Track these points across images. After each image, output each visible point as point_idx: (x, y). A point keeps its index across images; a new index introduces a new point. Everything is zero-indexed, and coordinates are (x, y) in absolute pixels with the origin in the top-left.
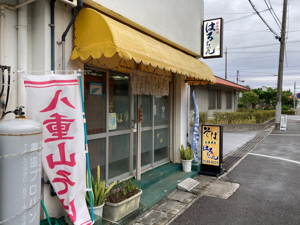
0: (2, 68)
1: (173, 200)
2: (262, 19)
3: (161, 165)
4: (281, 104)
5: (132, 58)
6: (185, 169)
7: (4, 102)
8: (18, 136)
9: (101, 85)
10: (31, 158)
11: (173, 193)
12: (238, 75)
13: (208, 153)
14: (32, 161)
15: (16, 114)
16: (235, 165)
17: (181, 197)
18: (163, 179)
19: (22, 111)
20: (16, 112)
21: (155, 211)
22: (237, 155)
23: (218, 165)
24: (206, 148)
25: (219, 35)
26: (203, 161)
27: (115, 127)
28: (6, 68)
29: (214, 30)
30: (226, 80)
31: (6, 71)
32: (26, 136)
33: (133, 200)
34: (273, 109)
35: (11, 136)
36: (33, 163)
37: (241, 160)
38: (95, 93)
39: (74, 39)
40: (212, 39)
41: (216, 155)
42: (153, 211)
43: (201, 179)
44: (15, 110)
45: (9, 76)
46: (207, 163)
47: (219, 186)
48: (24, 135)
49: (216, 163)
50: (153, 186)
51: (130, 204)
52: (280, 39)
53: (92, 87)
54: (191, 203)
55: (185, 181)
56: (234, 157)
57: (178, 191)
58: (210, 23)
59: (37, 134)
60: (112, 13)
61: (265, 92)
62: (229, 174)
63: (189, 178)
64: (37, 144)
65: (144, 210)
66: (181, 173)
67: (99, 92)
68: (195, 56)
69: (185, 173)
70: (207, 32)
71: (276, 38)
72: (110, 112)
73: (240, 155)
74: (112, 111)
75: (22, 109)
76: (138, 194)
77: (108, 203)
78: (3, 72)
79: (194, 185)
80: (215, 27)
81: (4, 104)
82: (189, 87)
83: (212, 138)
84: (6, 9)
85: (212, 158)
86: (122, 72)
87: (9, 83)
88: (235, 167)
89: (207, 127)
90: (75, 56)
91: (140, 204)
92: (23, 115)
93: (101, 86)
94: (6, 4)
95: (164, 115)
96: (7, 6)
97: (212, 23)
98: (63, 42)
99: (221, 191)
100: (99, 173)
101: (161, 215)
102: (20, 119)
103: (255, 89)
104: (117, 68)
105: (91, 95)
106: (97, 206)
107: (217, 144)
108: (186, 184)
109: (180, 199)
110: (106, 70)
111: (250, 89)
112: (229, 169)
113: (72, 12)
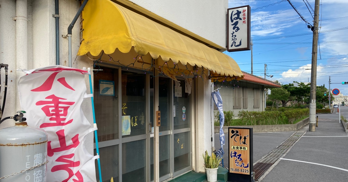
2: (292, 6)
3: (182, 174)
4: (315, 102)
5: (148, 53)
6: (210, 178)
8: (19, 146)
9: (112, 83)
10: (35, 171)
12: (266, 69)
13: (236, 161)
14: (36, 175)
15: (16, 120)
16: (267, 173)
19: (24, 117)
20: (16, 118)
22: (269, 160)
23: (249, 174)
24: (234, 154)
25: (246, 25)
26: (230, 169)
27: (128, 132)
28: (3, 67)
29: (241, 19)
30: (252, 75)
31: (3, 69)
34: (306, 108)
35: (11, 146)
36: (37, 178)
37: (273, 166)
38: (106, 93)
39: (82, 31)
40: (238, 29)
41: (246, 162)
44: (15, 115)
45: (7, 76)
46: (235, 172)
48: (27, 145)
49: (246, 171)
52: (313, 29)
53: (103, 86)
56: (265, 164)
58: (235, 11)
60: (125, 1)
61: (296, 88)
64: (42, 156)
67: (111, 92)
68: (219, 49)
70: (232, 21)
71: (308, 27)
72: (123, 115)
73: (272, 161)
74: (125, 114)
75: (23, 114)
80: (241, 16)
82: (213, 84)
83: (241, 143)
85: (241, 166)
86: (137, 68)
87: (6, 84)
88: (267, 175)
89: (234, 130)
90: (83, 51)
92: (24, 121)
93: (113, 85)
95: (185, 117)
97: (237, 11)
98: (69, 35)
102: (21, 126)
103: (285, 85)
104: (133, 65)
105: (101, 95)
107: (246, 149)
110: (119, 66)
111: (279, 84)
112: (260, 177)
113: (80, 0)
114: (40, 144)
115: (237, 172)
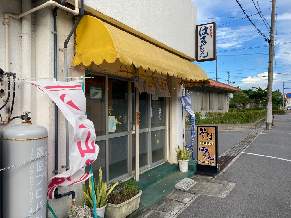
0: (8, 75)
1: (172, 200)
2: (252, 22)
3: (158, 165)
4: (271, 104)
5: (132, 63)
6: (182, 169)
7: (9, 108)
8: (25, 141)
10: (38, 162)
11: (172, 193)
12: (229, 76)
13: (204, 154)
14: (38, 165)
15: (23, 119)
16: (230, 164)
17: (180, 197)
18: (161, 180)
19: (28, 117)
20: (22, 117)
21: (155, 211)
22: (231, 154)
23: (215, 165)
24: (202, 149)
25: (212, 39)
26: (199, 161)
27: (114, 129)
28: (12, 75)
29: (208, 34)
30: (217, 81)
31: (12, 78)
32: (32, 140)
33: (134, 201)
34: (263, 109)
35: (18, 141)
36: (39, 167)
37: (235, 159)
38: (95, 97)
39: (76, 45)
40: (206, 42)
41: (212, 155)
42: (152, 211)
43: (198, 179)
44: (21, 115)
45: (15, 83)
46: (203, 164)
47: (216, 185)
48: (31, 139)
49: (213, 163)
50: (152, 186)
51: (131, 205)
52: (269, 42)
53: (93, 91)
54: (190, 202)
55: (183, 180)
56: (228, 157)
57: (176, 191)
58: (203, 27)
59: (43, 138)
60: (111, 19)
61: (255, 92)
62: (224, 173)
63: (186, 178)
64: (43, 149)
65: (145, 210)
66: (178, 173)
67: (99, 96)
68: (189, 60)
69: (182, 173)
70: (200, 36)
71: (265, 40)
72: (109, 115)
73: (234, 154)
74: (111, 114)
75: (28, 114)
76: (139, 195)
77: (110, 204)
78: (9, 78)
79: (192, 184)
80: (208, 31)
81: (9, 110)
82: (184, 89)
83: (208, 139)
84: (10, 18)
85: (208, 159)
86: (121, 76)
87: (14, 90)
88: (230, 166)
89: (203, 128)
90: (77, 62)
91: (140, 204)
92: (29, 120)
93: (101, 90)
94: (10, 13)
95: (160, 117)
96: (11, 15)
97: (205, 27)
98: (65, 49)
99: (218, 190)
100: (100, 175)
101: (161, 215)
102: (26, 124)
103: (245, 90)
104: (118, 73)
105: (92, 99)
106: (100, 207)
107: (213, 144)
108: (183, 184)
109: (178, 199)
110: (105, 74)
111: (240, 89)
112: (224, 168)
113: (74, 20)
114: (41, 139)
115: (205, 164)
